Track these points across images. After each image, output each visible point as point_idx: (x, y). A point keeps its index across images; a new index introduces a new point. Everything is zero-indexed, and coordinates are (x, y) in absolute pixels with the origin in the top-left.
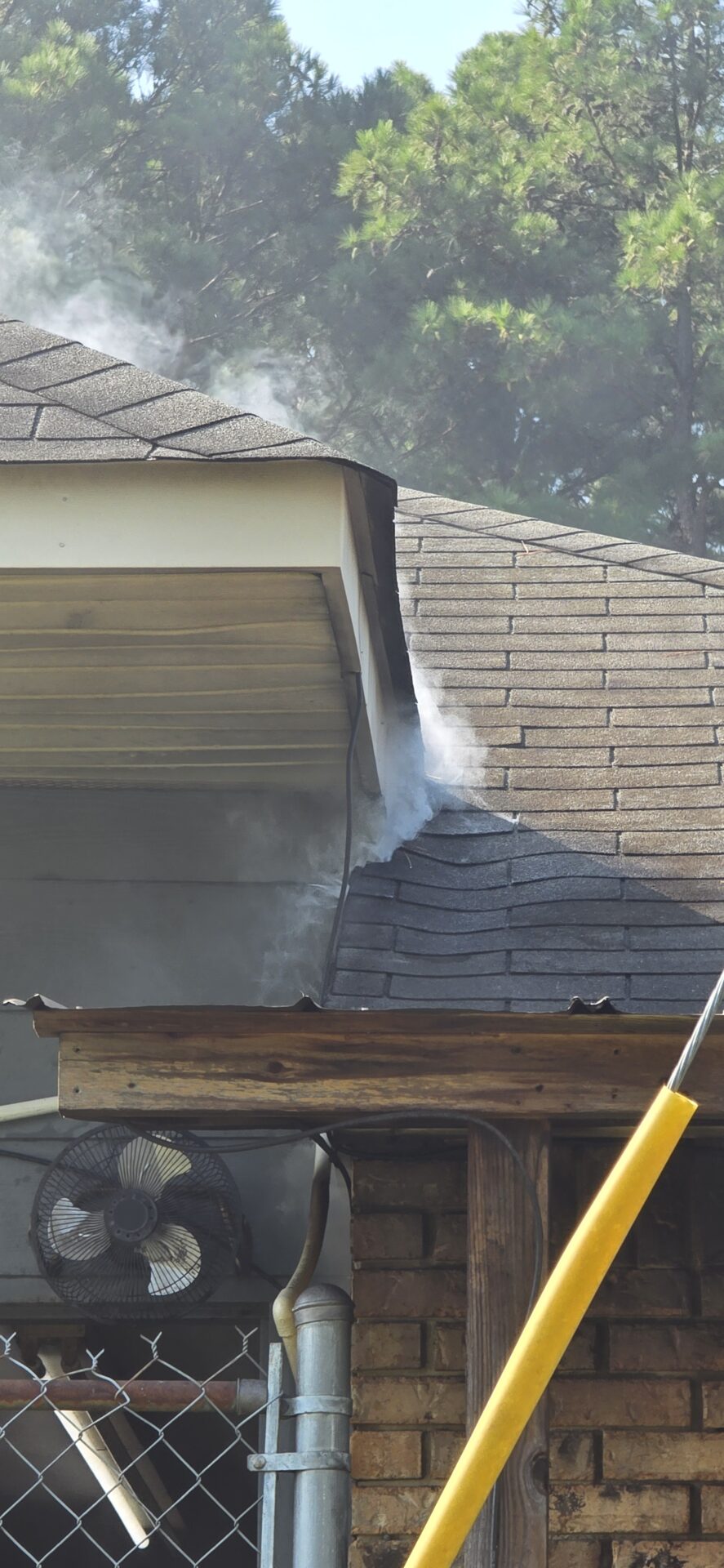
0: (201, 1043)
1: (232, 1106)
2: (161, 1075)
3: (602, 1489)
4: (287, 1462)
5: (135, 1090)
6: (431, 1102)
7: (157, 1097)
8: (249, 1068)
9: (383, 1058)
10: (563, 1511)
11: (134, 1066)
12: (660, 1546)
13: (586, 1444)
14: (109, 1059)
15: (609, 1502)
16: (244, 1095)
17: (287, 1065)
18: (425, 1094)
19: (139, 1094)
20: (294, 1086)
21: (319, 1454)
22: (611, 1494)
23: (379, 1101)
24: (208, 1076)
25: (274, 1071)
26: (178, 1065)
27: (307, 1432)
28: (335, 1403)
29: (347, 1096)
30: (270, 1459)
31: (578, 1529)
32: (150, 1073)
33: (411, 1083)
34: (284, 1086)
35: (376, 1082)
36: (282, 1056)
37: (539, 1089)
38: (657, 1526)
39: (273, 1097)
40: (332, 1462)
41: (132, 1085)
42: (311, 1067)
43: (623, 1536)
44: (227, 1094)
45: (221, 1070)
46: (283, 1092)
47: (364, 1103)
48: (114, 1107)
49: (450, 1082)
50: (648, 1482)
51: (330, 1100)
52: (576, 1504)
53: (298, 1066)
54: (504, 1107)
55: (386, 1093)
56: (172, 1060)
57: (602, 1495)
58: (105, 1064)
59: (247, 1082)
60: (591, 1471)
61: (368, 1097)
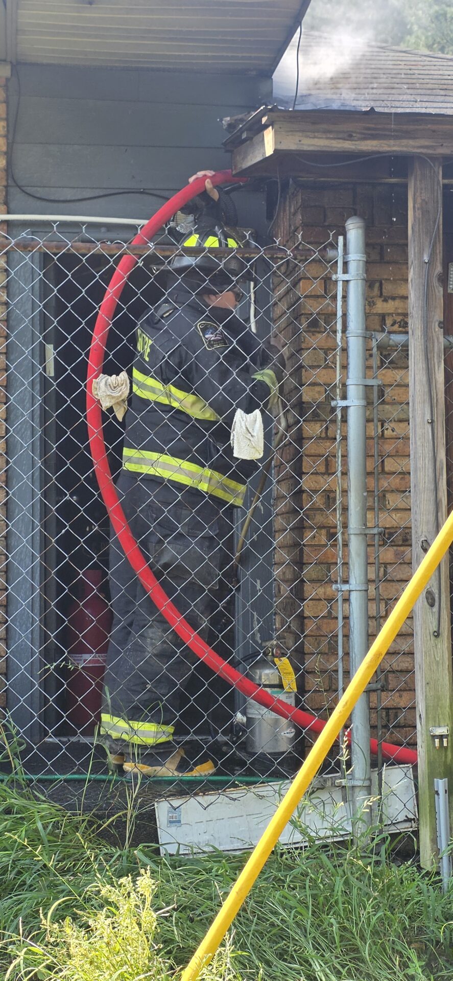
0: (324, 126)
1: (335, 150)
2: (310, 137)
3: (383, 299)
4: (346, 277)
5: (302, 142)
6: (405, 149)
7: (309, 145)
8: (341, 136)
9: (387, 133)
10: (370, 306)
11: (301, 134)
12: (401, 317)
13: (377, 285)
14: (292, 131)
15: (385, 303)
16: (339, 146)
17: (354, 135)
18: (403, 146)
19: (302, 144)
20: (357, 143)
21: (357, 274)
22: (385, 300)
23: (387, 149)
24: (327, 138)
25: (350, 137)
26: (316, 134)
27: (352, 267)
28: (363, 257)
29: (376, 146)
30: (340, 276)
31: (375, 312)
32: (307, 137)
33: (398, 142)
34: (353, 142)
35: (385, 142)
36: (352, 132)
37: (442, 145)
38: (400, 311)
39: (349, 146)
40: (362, 277)
41: (300, 141)
42: (363, 136)
43: (389, 314)
44: (334, 145)
45: (331, 136)
46: (353, 144)
47: (381, 149)
48: (293, 149)
49: (411, 142)
50: (397, 297)
51: (370, 148)
52: (374, 304)
53: (358, 135)
54: (430, 151)
55: (389, 146)
56: (314, 132)
57: (383, 301)
58: (290, 133)
59: (341, 141)
60: (379, 293)
61: (383, 147)
